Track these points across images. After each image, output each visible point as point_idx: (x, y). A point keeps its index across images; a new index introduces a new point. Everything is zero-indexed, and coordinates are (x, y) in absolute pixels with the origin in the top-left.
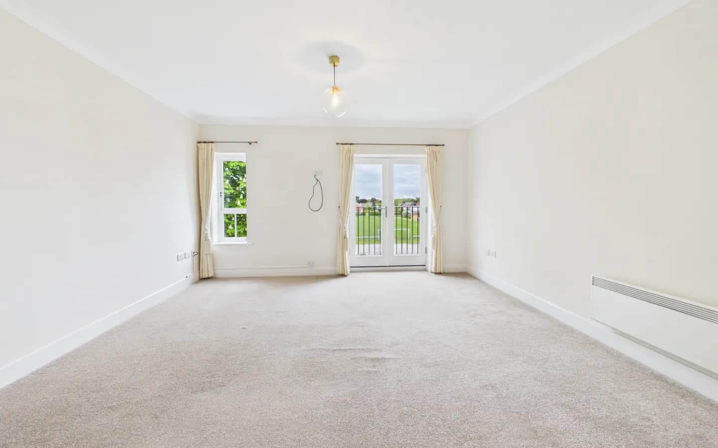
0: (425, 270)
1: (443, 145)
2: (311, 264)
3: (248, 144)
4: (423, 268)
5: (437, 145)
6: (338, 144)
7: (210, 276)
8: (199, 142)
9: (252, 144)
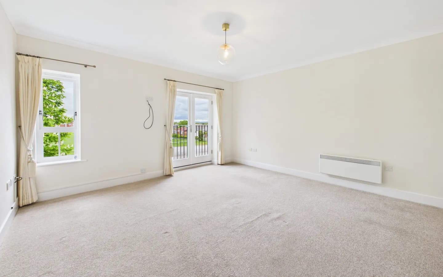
0: (212, 164)
1: (223, 90)
2: (143, 171)
3: (84, 66)
4: (211, 163)
5: (221, 89)
6: (165, 79)
7: (35, 201)
8: (18, 54)
9: (88, 66)
